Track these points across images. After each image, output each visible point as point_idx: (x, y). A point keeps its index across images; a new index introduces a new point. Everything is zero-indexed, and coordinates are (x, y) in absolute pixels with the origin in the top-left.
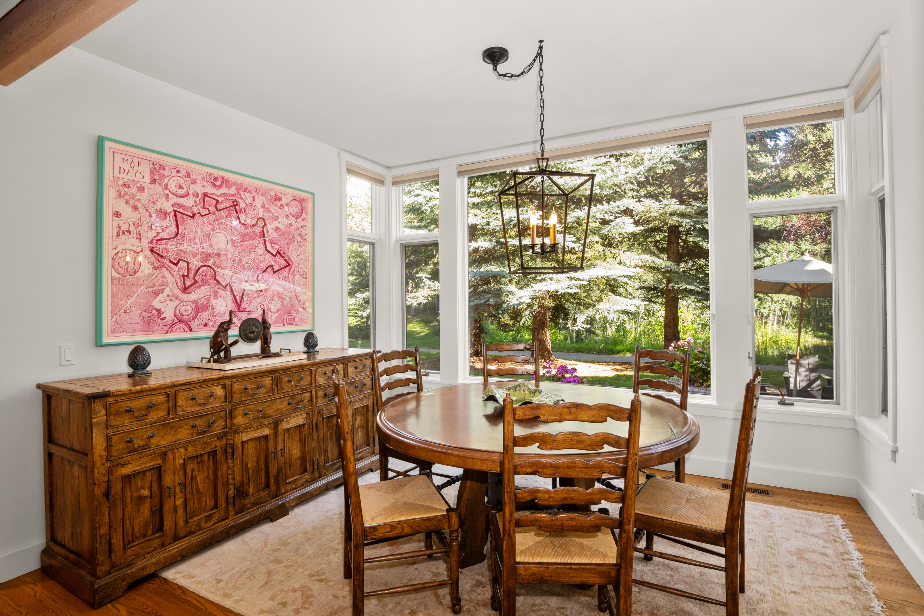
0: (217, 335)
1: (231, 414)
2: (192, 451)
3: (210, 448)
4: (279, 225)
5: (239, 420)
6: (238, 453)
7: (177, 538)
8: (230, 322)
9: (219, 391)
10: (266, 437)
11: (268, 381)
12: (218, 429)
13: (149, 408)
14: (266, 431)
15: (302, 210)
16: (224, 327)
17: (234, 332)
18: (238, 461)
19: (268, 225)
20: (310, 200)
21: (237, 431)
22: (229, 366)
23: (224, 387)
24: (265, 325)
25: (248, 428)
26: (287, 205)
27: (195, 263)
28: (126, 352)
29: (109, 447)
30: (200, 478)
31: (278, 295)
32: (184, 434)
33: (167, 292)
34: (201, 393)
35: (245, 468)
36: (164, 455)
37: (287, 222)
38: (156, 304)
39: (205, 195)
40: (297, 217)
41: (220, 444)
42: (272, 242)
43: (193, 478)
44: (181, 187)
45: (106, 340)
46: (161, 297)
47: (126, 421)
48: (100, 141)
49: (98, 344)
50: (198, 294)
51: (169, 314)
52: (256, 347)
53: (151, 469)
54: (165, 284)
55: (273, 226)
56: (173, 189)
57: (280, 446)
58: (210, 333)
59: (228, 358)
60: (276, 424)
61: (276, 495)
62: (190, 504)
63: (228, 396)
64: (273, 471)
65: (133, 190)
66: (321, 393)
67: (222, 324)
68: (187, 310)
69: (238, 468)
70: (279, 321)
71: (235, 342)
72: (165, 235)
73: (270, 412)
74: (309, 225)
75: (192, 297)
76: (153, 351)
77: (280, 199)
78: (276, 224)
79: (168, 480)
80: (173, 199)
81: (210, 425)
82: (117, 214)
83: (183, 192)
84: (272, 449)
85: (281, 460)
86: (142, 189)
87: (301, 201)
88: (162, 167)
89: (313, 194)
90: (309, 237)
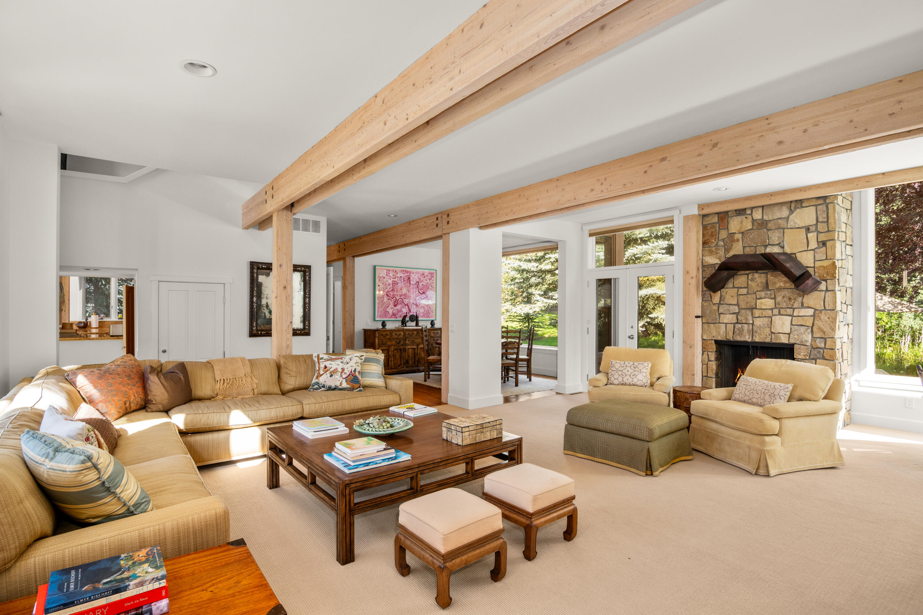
0: (403, 319)
1: (405, 340)
2: (395, 347)
3: (400, 348)
4: (424, 283)
5: (407, 342)
6: (407, 351)
7: (392, 368)
8: (406, 315)
9: (402, 333)
10: (415, 349)
11: (415, 333)
12: (402, 342)
13: (387, 334)
14: (415, 347)
15: (432, 277)
16: (405, 317)
17: (407, 319)
18: (407, 353)
19: (420, 284)
20: (435, 274)
21: (406, 345)
22: (405, 328)
23: (404, 332)
24: (417, 317)
25: (410, 345)
26: (427, 276)
27: (398, 298)
28: (381, 323)
29: (378, 342)
30: (397, 355)
31: (423, 307)
32: (394, 343)
33: (390, 306)
34: (398, 333)
35: (409, 356)
36: (389, 347)
37: (426, 282)
38: (388, 310)
39: (401, 277)
40: (430, 279)
41: (402, 347)
42: (421, 289)
43: (396, 355)
44: (394, 276)
45: (376, 319)
46: (389, 308)
47: (382, 337)
48: (375, 267)
49: (374, 320)
50: (399, 307)
51: (391, 312)
52: (414, 324)
53: (387, 349)
54: (390, 304)
55: (422, 284)
56: (392, 276)
57: (419, 352)
58: (401, 319)
59: (406, 326)
60: (418, 345)
61: (417, 366)
62: (395, 361)
63: (405, 335)
64: (417, 359)
65: (382, 279)
66: (432, 339)
67: (404, 316)
68: (395, 312)
69: (407, 355)
70: (423, 316)
71: (408, 321)
72: (390, 290)
73: (416, 342)
74: (435, 281)
75: (397, 308)
76: (387, 322)
77: (424, 274)
78: (422, 283)
79: (390, 353)
80: (392, 279)
81: (400, 341)
82: (379, 286)
83: (394, 277)
84: (416, 352)
85: (419, 356)
86: (384, 278)
87: (432, 274)
88: (389, 271)
89: (436, 271)
90: (435, 286)
